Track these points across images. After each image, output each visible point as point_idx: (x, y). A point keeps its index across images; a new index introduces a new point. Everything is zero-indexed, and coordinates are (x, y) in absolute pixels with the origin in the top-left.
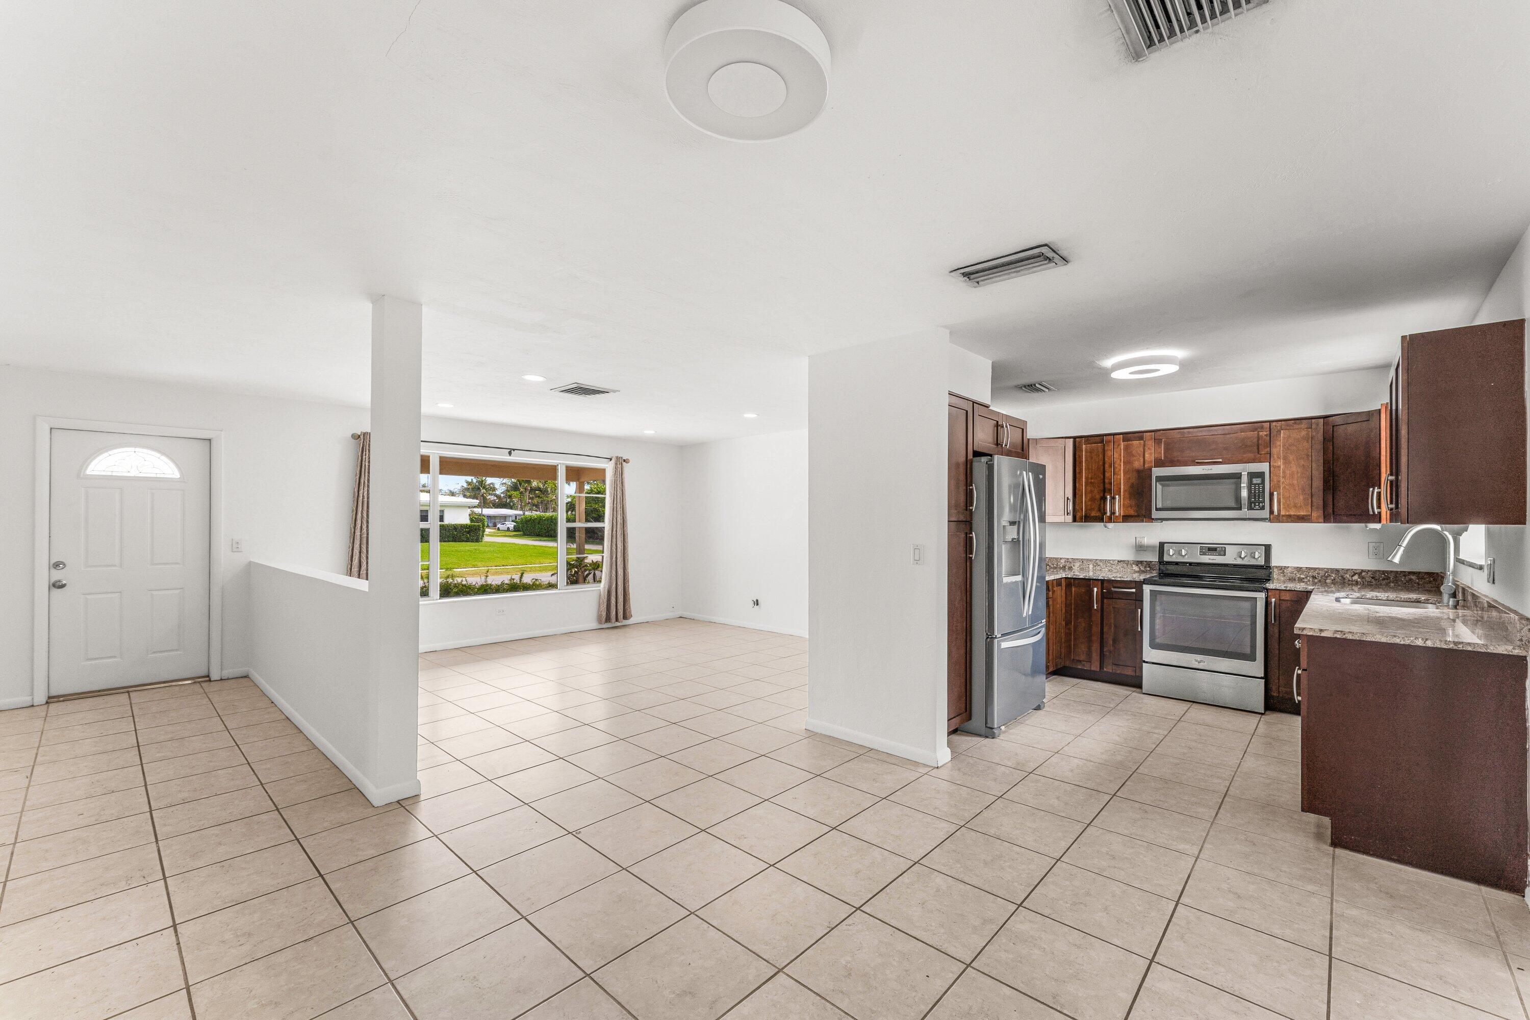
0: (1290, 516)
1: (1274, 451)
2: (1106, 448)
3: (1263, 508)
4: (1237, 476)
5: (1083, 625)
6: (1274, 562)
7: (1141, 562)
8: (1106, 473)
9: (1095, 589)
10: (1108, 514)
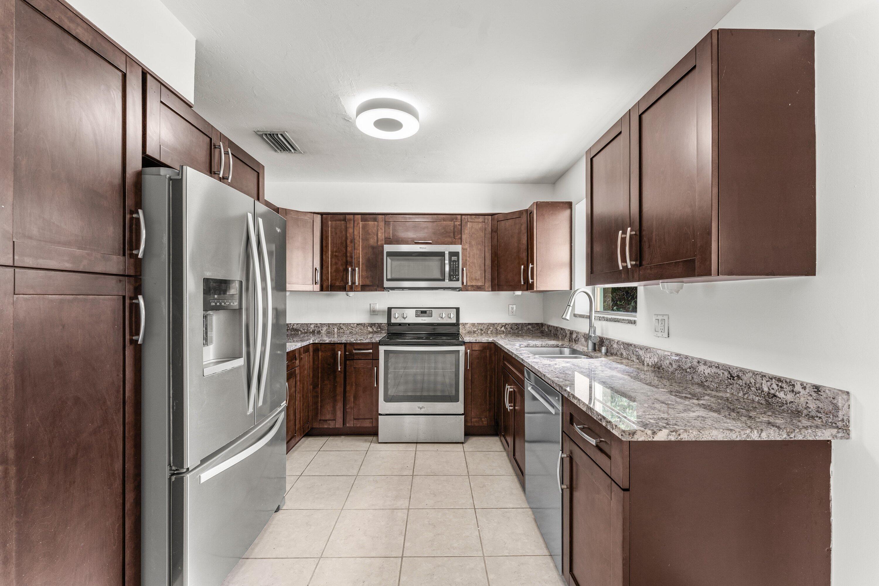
0: (472, 286)
1: (464, 237)
2: (348, 226)
3: (458, 280)
4: (442, 254)
6: (461, 321)
7: (374, 324)
8: (348, 248)
9: (339, 353)
10: (350, 284)
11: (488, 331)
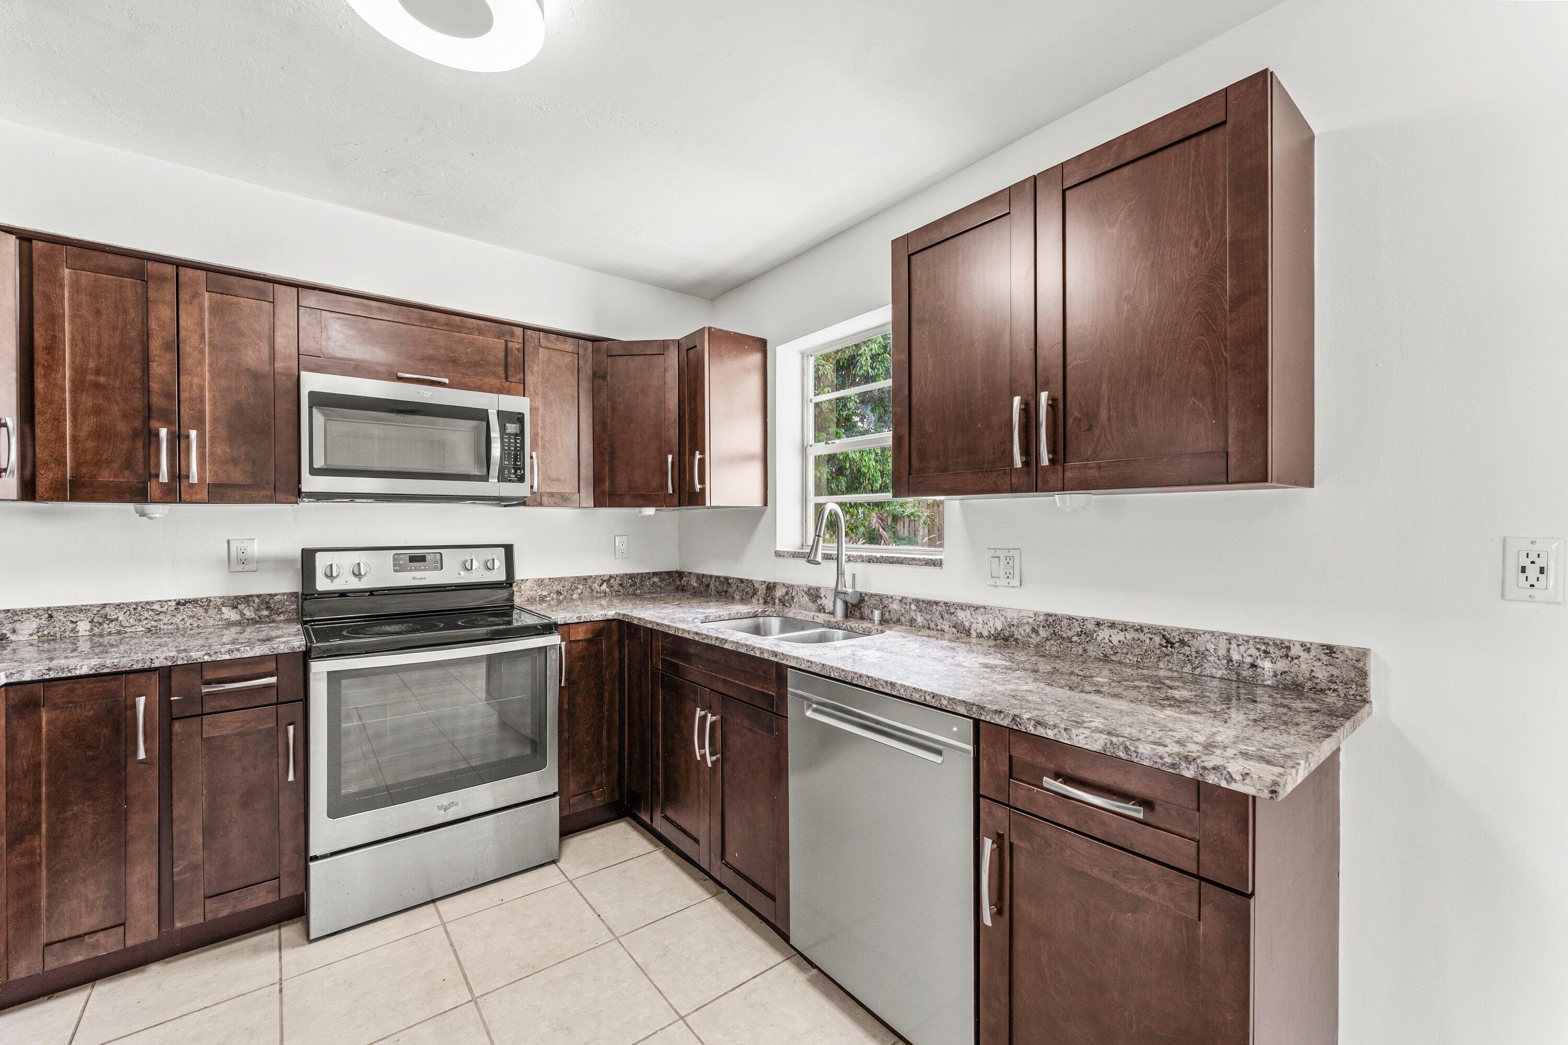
0: (552, 495)
1: (530, 379)
2: (152, 295)
4: (480, 415)
5: (90, 819)
6: (518, 576)
7: (247, 599)
8: (154, 365)
9: (141, 701)
10: (164, 477)
11: (572, 595)
